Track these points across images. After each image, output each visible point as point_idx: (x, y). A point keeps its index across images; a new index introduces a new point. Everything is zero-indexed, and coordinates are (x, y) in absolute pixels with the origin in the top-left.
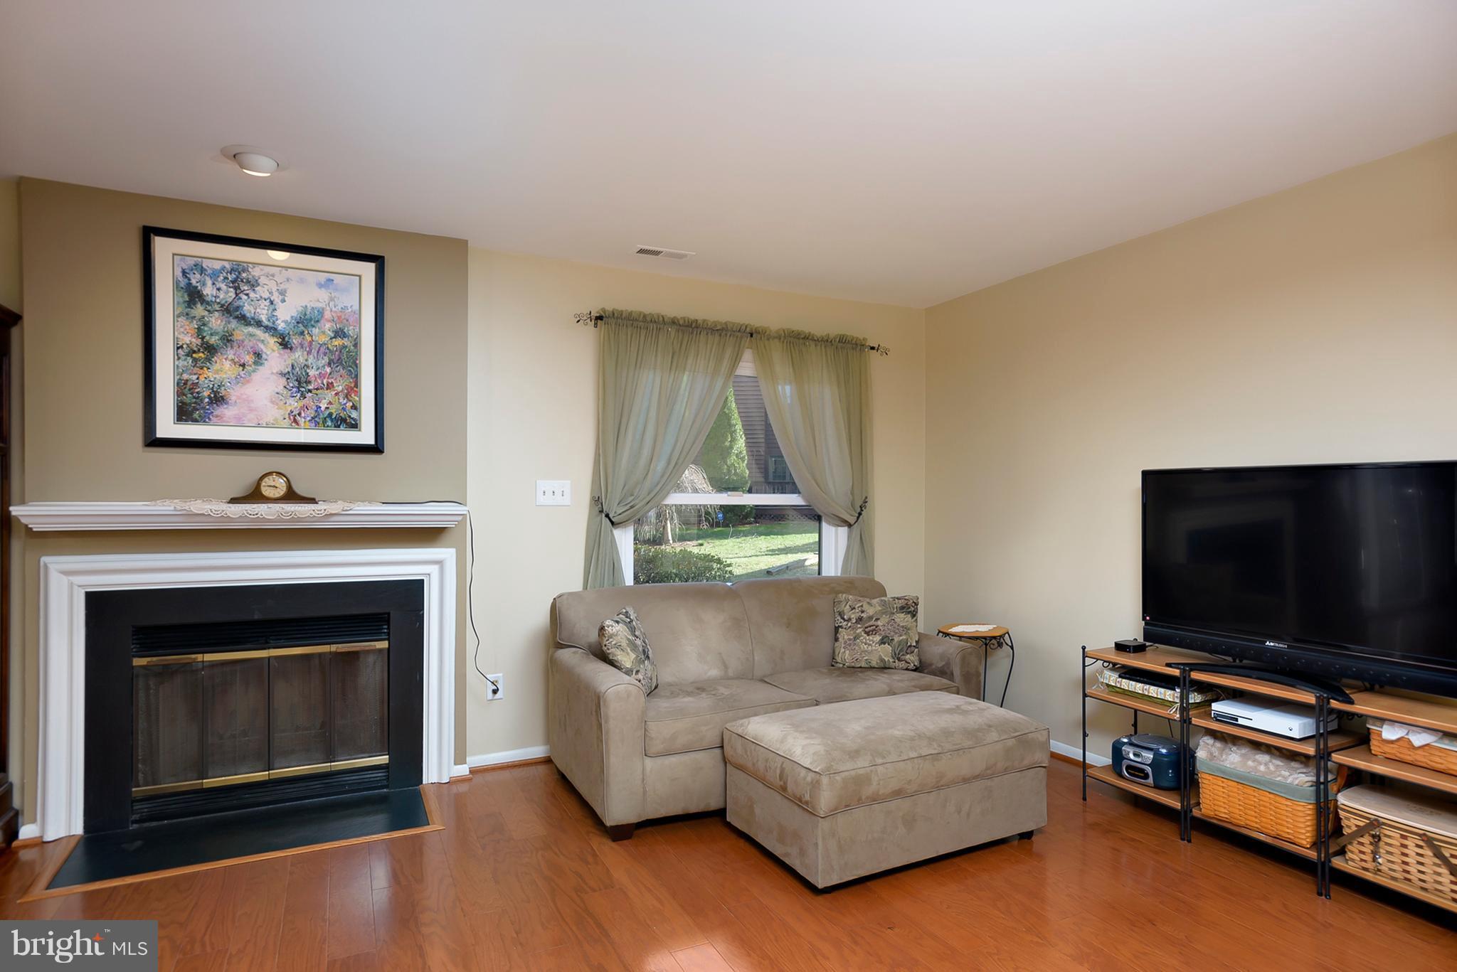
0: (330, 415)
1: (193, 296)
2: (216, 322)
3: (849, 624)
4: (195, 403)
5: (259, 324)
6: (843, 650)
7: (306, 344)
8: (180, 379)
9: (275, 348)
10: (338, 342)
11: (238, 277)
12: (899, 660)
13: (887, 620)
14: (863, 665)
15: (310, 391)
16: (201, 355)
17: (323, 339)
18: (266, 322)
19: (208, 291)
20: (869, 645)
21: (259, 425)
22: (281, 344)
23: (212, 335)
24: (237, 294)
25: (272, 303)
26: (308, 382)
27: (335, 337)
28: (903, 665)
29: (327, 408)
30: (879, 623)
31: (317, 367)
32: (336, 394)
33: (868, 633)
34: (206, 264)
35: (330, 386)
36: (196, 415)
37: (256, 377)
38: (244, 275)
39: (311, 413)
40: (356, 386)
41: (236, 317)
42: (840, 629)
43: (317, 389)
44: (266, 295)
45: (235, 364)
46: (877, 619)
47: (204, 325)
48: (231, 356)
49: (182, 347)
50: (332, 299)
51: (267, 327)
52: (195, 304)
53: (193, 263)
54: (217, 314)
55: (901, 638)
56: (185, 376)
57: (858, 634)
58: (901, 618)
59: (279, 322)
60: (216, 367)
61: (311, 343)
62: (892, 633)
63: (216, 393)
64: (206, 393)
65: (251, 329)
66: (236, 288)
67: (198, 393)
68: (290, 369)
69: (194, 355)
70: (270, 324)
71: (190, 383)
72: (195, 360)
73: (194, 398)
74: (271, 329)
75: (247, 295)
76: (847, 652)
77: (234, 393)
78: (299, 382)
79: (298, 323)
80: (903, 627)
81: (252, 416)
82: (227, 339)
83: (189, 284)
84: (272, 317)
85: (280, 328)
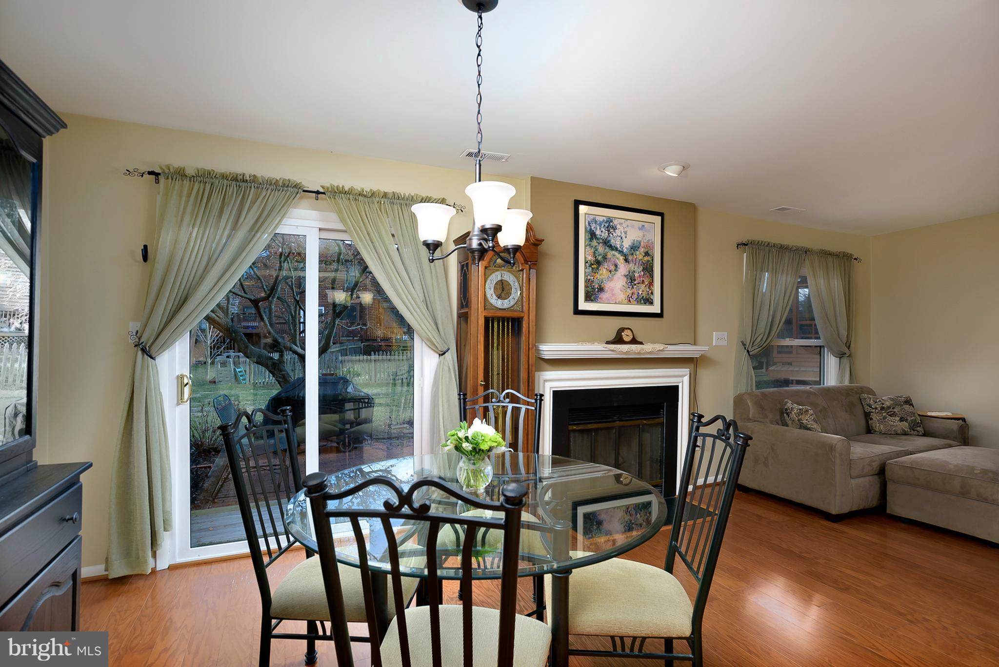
0: (643, 297)
1: (592, 235)
2: (601, 249)
3: (877, 411)
4: (592, 291)
5: (616, 249)
6: (878, 425)
7: (634, 260)
8: (587, 279)
9: (623, 262)
10: (646, 258)
11: (609, 225)
12: (914, 430)
13: (900, 409)
14: (893, 432)
15: (635, 284)
16: (595, 266)
17: (641, 257)
18: (619, 249)
19: (598, 232)
20: (894, 422)
21: (616, 303)
22: (625, 260)
23: (599, 255)
24: (609, 234)
25: (621, 238)
26: (635, 280)
27: (645, 256)
28: (915, 433)
29: (642, 294)
30: (895, 410)
31: (638, 271)
32: (645, 286)
33: (890, 416)
34: (598, 218)
35: (643, 282)
36: (592, 298)
37: (615, 277)
38: (611, 224)
39: (635, 296)
40: (653, 282)
41: (608, 246)
42: (872, 414)
43: (638, 284)
44: (619, 234)
45: (607, 270)
46: (893, 408)
47: (596, 250)
48: (606, 267)
49: (587, 262)
50: (644, 236)
51: (619, 251)
52: (593, 240)
53: (592, 218)
54: (601, 244)
55: (912, 418)
56: (589, 277)
57: (885, 416)
58: (907, 407)
59: (624, 248)
60: (601, 272)
61: (636, 259)
62: (906, 416)
63: (600, 286)
64: (596, 286)
65: (614, 252)
66: (608, 231)
67: (594, 286)
68: (628, 273)
69: (592, 266)
70: (621, 250)
71: (590, 281)
72: (593, 269)
73: (592, 289)
74: (621, 252)
75: (612, 234)
76: (882, 426)
77: (607, 286)
78: (631, 279)
79: (631, 248)
80: (911, 412)
81: (613, 298)
82: (605, 258)
83: (591, 229)
84: (622, 246)
85: (624, 251)
